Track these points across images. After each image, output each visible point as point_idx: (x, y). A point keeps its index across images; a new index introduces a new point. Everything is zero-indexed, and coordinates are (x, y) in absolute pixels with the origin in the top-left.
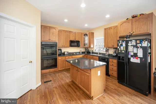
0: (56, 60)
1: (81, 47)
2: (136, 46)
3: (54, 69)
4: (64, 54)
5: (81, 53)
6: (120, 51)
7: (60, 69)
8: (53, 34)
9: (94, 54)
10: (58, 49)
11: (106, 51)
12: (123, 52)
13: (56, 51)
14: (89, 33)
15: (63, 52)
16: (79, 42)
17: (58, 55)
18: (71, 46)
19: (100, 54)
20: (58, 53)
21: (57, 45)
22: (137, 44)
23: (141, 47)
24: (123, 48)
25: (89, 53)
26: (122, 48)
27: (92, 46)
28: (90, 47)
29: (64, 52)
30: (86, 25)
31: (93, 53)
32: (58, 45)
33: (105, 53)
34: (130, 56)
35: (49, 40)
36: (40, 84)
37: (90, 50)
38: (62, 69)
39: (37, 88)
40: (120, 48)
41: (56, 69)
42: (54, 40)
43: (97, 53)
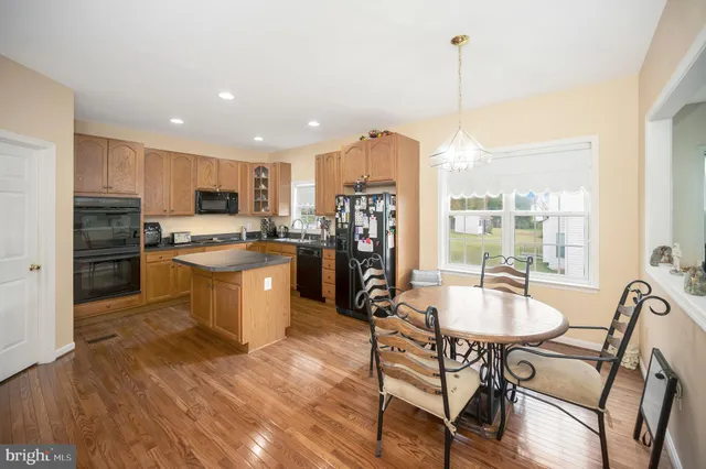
0: (135, 263)
1: (245, 216)
2: (366, 212)
3: (129, 299)
4: (171, 242)
5: (244, 238)
6: (340, 226)
7: (151, 299)
8: (122, 166)
9: (288, 240)
10: (142, 225)
11: (322, 227)
12: (346, 226)
13: (136, 232)
14: (274, 165)
15: (165, 233)
16: (234, 195)
17: (146, 246)
18: (200, 211)
19: (307, 236)
20: (146, 236)
21: (138, 208)
22: (368, 205)
23: (376, 213)
24: (345, 217)
25: (274, 234)
26: (344, 215)
27: (283, 212)
28: (275, 214)
29: (173, 234)
30: (258, 139)
31: (287, 235)
32: (142, 207)
33: (319, 232)
34: (357, 239)
35: (105, 190)
36: (71, 346)
37: (279, 225)
38: (161, 298)
39: (58, 359)
40: (340, 216)
41: (135, 297)
42: (125, 189)
43: (297, 236)
